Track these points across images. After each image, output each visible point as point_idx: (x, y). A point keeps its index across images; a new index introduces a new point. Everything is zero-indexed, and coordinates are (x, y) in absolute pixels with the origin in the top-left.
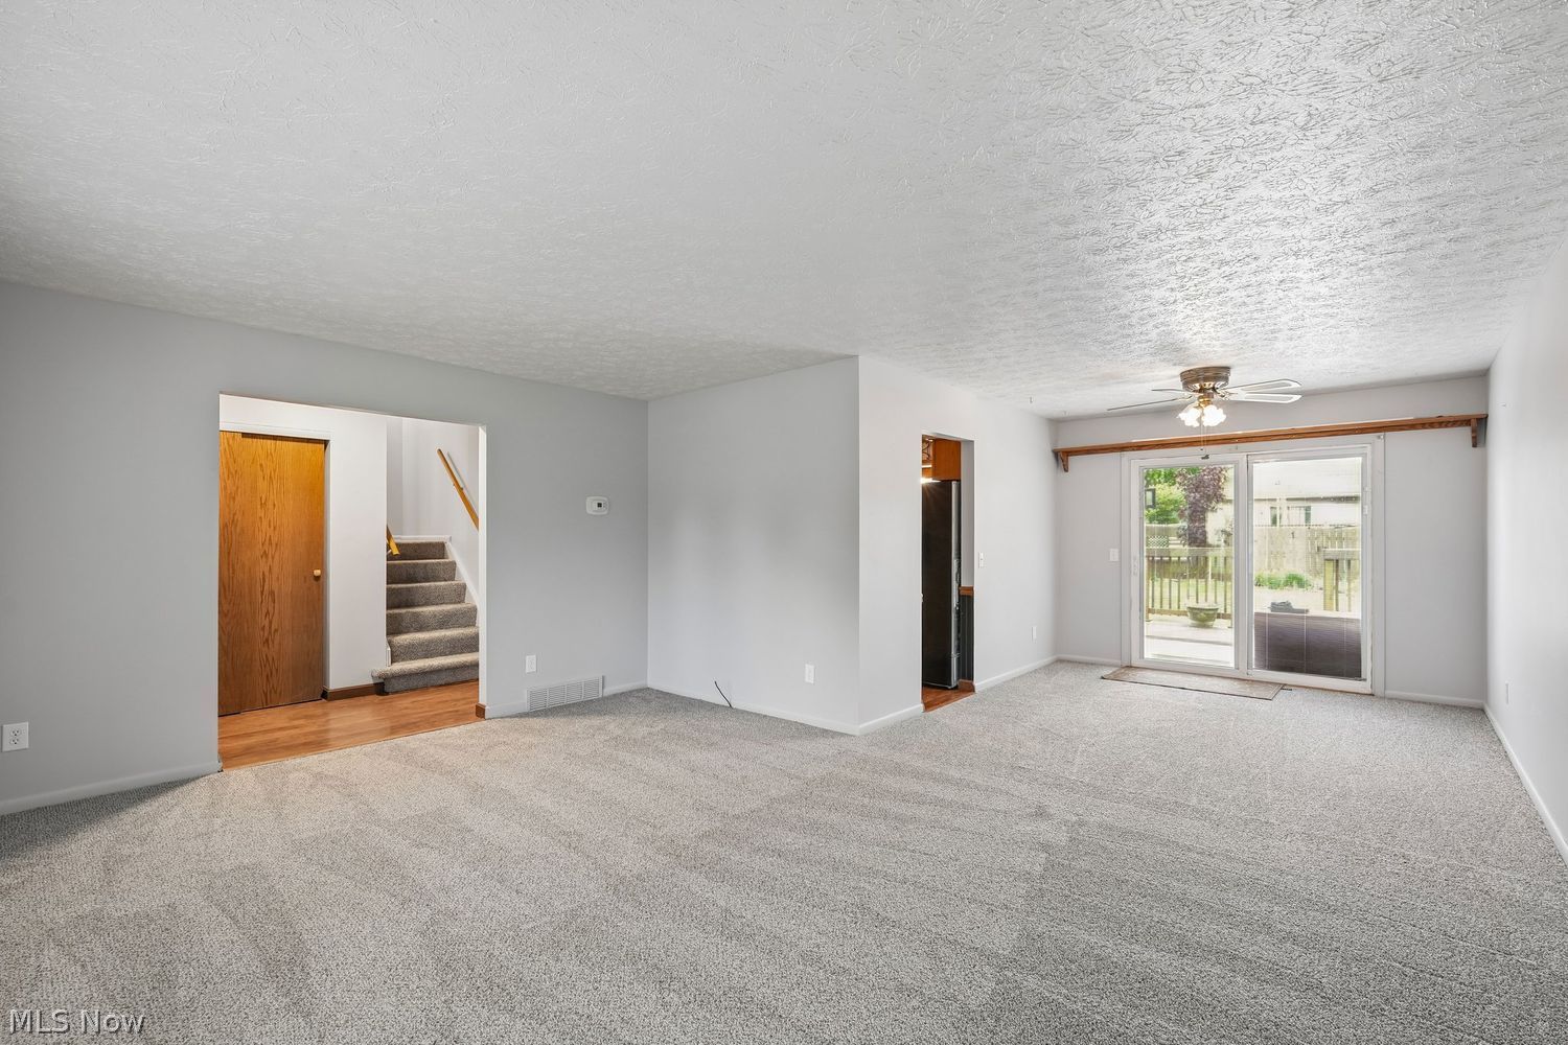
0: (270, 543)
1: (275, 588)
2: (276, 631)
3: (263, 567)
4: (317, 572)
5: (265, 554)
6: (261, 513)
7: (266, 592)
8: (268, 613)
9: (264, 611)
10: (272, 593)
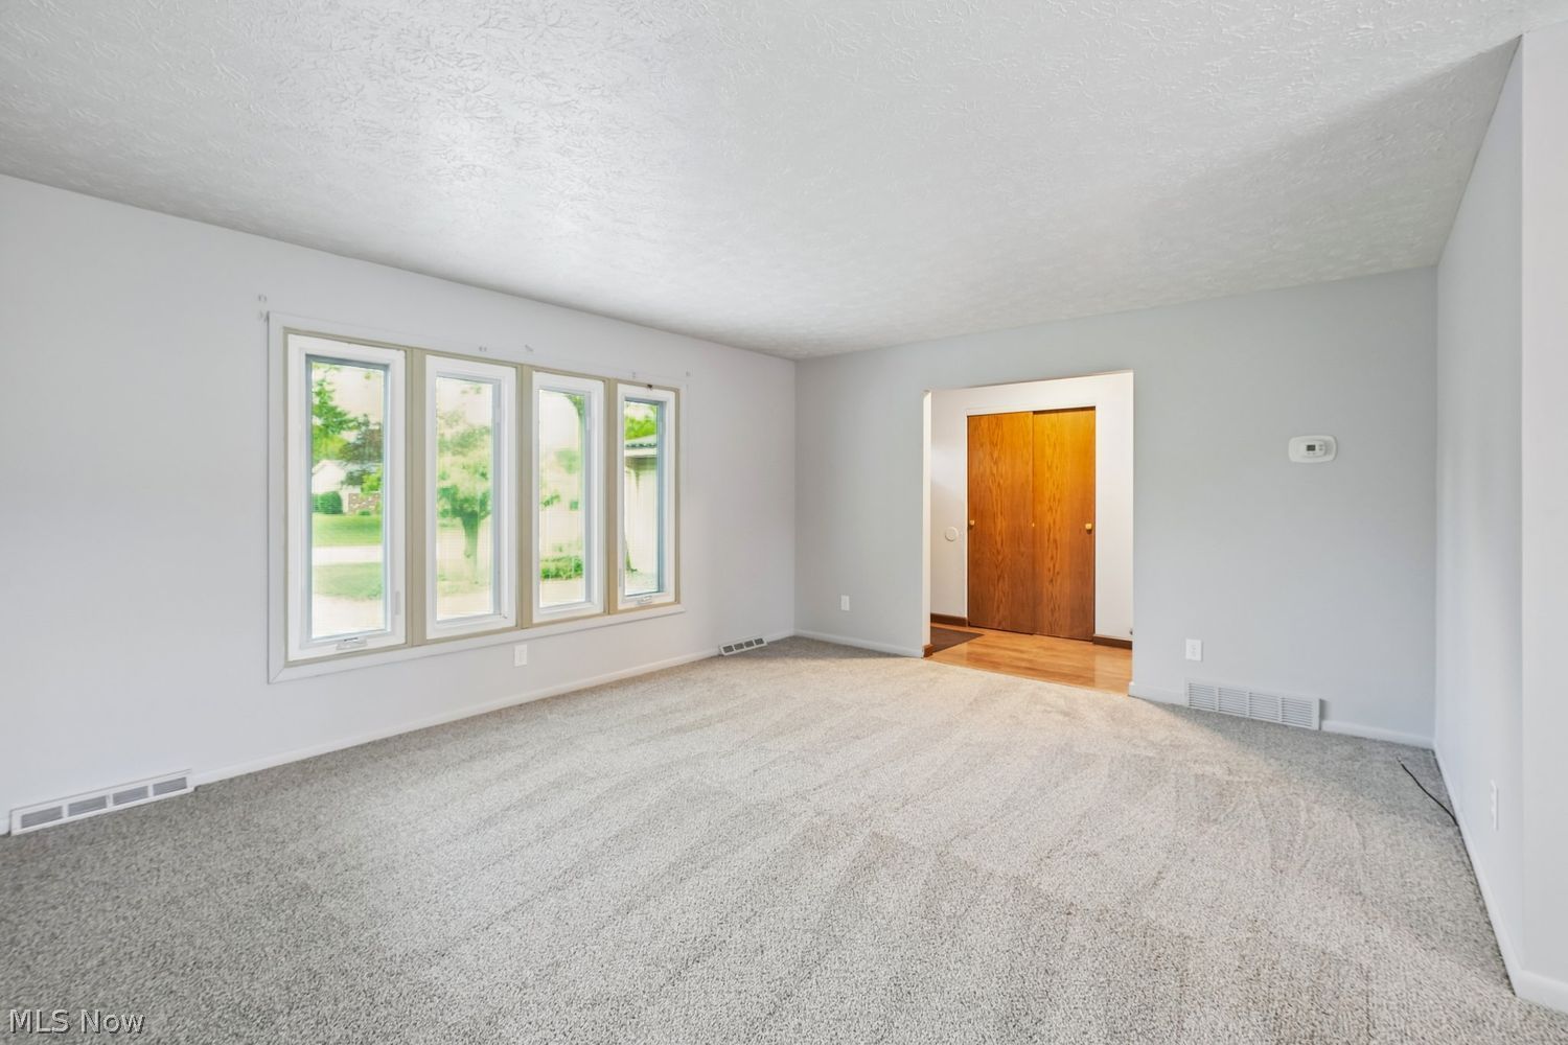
0: (1054, 500)
1: (1058, 537)
2: (1058, 573)
3: (1049, 519)
4: (1088, 526)
5: (1051, 509)
6: (1047, 475)
7: (1051, 540)
8: (1052, 558)
9: (1050, 555)
10: (1055, 541)
